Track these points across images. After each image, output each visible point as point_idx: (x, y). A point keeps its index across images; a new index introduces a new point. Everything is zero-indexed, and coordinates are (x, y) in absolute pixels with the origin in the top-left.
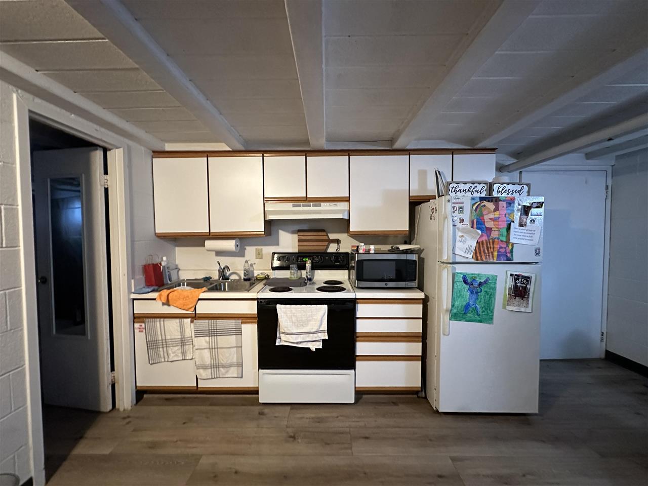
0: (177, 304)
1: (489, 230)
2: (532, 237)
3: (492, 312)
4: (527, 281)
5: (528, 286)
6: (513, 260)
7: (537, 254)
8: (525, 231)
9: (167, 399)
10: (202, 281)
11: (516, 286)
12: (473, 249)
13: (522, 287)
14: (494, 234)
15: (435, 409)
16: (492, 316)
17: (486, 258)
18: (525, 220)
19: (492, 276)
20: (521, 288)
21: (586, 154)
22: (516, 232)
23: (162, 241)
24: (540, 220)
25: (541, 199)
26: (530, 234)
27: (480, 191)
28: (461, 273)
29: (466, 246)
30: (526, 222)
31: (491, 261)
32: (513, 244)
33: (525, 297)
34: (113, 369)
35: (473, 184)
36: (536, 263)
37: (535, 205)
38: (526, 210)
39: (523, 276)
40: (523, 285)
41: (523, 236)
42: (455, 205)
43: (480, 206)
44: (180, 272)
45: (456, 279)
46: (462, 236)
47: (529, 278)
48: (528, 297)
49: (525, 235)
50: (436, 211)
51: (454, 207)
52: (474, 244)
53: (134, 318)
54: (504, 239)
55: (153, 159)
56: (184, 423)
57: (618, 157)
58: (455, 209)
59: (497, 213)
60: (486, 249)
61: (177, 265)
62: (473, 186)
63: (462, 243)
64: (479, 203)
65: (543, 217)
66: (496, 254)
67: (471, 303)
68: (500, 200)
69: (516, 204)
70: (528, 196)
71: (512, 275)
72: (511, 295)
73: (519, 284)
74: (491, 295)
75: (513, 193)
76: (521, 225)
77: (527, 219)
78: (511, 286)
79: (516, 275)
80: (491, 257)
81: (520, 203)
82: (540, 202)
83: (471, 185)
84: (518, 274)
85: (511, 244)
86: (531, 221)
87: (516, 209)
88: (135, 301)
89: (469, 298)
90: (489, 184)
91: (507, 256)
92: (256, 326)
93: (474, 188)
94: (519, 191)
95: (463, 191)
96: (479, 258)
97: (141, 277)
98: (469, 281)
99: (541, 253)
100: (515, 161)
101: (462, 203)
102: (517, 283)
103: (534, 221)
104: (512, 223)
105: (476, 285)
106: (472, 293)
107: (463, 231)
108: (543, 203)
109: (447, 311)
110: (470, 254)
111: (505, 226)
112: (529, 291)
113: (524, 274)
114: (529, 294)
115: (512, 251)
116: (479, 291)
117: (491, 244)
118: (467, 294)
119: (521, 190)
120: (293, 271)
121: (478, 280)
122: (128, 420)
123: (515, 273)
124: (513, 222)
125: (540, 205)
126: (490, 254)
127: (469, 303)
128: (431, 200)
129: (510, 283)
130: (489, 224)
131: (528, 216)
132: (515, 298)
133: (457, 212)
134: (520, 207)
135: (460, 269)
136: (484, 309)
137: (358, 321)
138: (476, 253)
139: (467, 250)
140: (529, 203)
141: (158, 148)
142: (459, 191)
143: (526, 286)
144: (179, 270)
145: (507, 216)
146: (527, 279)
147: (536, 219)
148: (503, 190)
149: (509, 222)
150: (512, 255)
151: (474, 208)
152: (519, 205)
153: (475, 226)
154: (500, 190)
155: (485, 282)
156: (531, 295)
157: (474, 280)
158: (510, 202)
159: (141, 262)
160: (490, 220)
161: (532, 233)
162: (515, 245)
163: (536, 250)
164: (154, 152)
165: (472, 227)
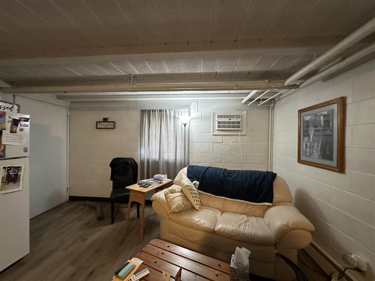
2: (21, 140)
5: (19, 173)
6: (5, 157)
7: (26, 150)
8: (16, 136)
13: (14, 175)
18: (15, 129)
21: (57, 96)
22: (7, 137)
24: (27, 130)
25: (28, 116)
26: (20, 138)
32: (5, 146)
33: (17, 181)
36: (25, 157)
37: (23, 120)
38: (16, 122)
39: (15, 168)
40: (15, 173)
47: (19, 167)
49: (15, 139)
57: (72, 102)
65: (29, 128)
69: (7, 117)
70: (18, 113)
71: (4, 168)
72: (4, 182)
75: (5, 109)
76: (12, 132)
77: (16, 128)
78: (4, 176)
79: (8, 167)
81: (11, 116)
82: (27, 118)
84: (9, 166)
85: (3, 145)
86: (20, 130)
87: (6, 120)
94: (11, 109)
99: (28, 150)
102: (9, 173)
103: (23, 130)
104: (4, 131)
108: (29, 119)
112: (20, 176)
113: (15, 166)
114: (20, 178)
115: (4, 151)
119: (12, 108)
123: (7, 166)
124: (5, 129)
125: (27, 120)
129: (3, 174)
131: (17, 126)
134: (10, 120)
140: (19, 118)
143: (18, 173)
146: (18, 168)
147: (24, 128)
149: (1, 130)
150: (4, 154)
152: (10, 118)
156: (21, 179)
158: (2, 115)
161: (21, 138)
162: (7, 147)
163: (24, 149)
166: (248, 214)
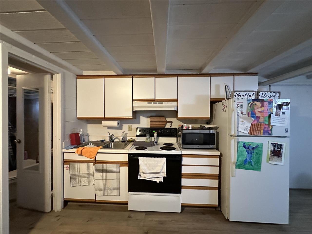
0: (86, 155)
1: (258, 118)
2: (283, 122)
3: (260, 164)
4: (281, 147)
5: (281, 150)
6: (272, 135)
7: (287, 131)
8: (279, 119)
9: (80, 206)
10: (100, 142)
11: (274, 150)
12: (249, 128)
14: (261, 120)
15: (227, 218)
16: (261, 167)
17: (257, 134)
18: (279, 112)
19: (260, 144)
20: (277, 151)
22: (274, 119)
23: (80, 121)
24: (288, 113)
25: (288, 101)
26: (282, 120)
27: (252, 96)
28: (242, 142)
29: (245, 126)
30: (280, 114)
31: (260, 135)
32: (272, 126)
33: (280, 156)
34: (52, 189)
35: (248, 92)
36: (285, 137)
37: (285, 104)
38: (280, 107)
39: (278, 145)
40: (278, 149)
41: (278, 121)
42: (238, 104)
43: (253, 104)
44: (89, 137)
45: (239, 145)
46: (243, 121)
47: (282, 145)
48: (282, 156)
49: (279, 120)
50: (227, 106)
51: (237, 105)
52: (249, 125)
53: (64, 162)
54: (267, 123)
55: (77, 79)
56: (88, 221)
58: (238, 106)
59: (263, 108)
60: (256, 129)
61: (88, 133)
62: (248, 93)
63: (242, 125)
64: (252, 102)
65: (289, 110)
66: (262, 131)
67: (248, 159)
68: (264, 101)
70: (279, 99)
71: (272, 143)
72: (271, 155)
73: (276, 149)
74: (260, 155)
75: (270, 97)
76: (277, 115)
77: (280, 112)
78: (271, 150)
79: (274, 144)
80: (259, 133)
81: (276, 102)
82: (288, 102)
83: (246, 92)
84: (275, 143)
85: (271, 126)
86: (283, 113)
87: (273, 106)
88: (64, 153)
89: (247, 156)
90: (257, 92)
91: (269, 133)
92: (127, 168)
93: (248, 94)
94: (274, 96)
95: (242, 96)
96: (253, 133)
97: (68, 140)
98: (247, 146)
99: (289, 131)
100: (267, 80)
101: (242, 102)
102: (275, 148)
103: (284, 113)
104: (272, 114)
105: (251, 149)
106: (248, 153)
107: (243, 118)
108: (290, 102)
109: (234, 163)
110: (247, 131)
111: (268, 116)
112: (282, 153)
113: (278, 143)
114: (282, 154)
115: (271, 130)
116: (253, 152)
117: (260, 125)
118: (245, 154)
120: (147, 138)
121: (252, 146)
122: (58, 218)
123: (273, 142)
124: (272, 113)
125: (288, 104)
126: (259, 131)
127: (247, 159)
128: (222, 101)
129: (271, 148)
130: (258, 115)
131: (281, 110)
132: (274, 157)
133: (239, 107)
134: (276, 105)
135: (241, 139)
136: (255, 163)
137: (183, 167)
138: (250, 131)
139: (246, 129)
140: (281, 103)
141: (80, 74)
142: (239, 96)
143: (280, 150)
144: (89, 136)
145: (268, 110)
146: (281, 146)
147: (285, 112)
148: (265, 95)
149: (270, 114)
150: (272, 132)
151: (249, 105)
152: (275, 104)
153: (250, 115)
154: (263, 95)
155: (256, 147)
157: (250, 146)
158: (270, 102)
159: (68, 133)
160: (258, 112)
161: (283, 120)
162: (273, 126)
163: (286, 130)
164: (77, 76)
165: (248, 116)
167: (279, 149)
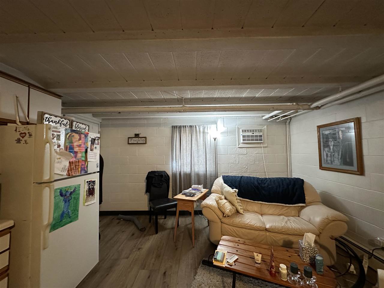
1: (76, 153)
2: (95, 157)
3: (78, 211)
4: (94, 184)
6: (87, 172)
8: (93, 154)
11: (89, 189)
12: (67, 167)
13: (92, 188)
14: (79, 155)
16: (78, 214)
17: (74, 173)
18: (93, 147)
19: (78, 185)
21: (93, 114)
25: (99, 135)
26: (95, 155)
27: (66, 125)
28: (58, 189)
29: (62, 166)
30: (93, 149)
31: (78, 175)
33: (93, 194)
35: (62, 118)
36: (97, 172)
37: (97, 139)
39: (92, 182)
41: (90, 156)
42: (54, 133)
43: (71, 136)
45: (55, 194)
46: (59, 158)
47: (95, 181)
49: (92, 156)
50: (30, 135)
51: (53, 134)
52: (67, 164)
54: (84, 159)
57: (103, 119)
58: (54, 136)
59: (80, 141)
60: (74, 167)
62: (62, 120)
63: (59, 164)
64: (70, 133)
66: (80, 169)
67: (65, 210)
68: (82, 134)
71: (87, 182)
72: (87, 195)
73: (91, 187)
74: (77, 199)
75: (82, 129)
78: (87, 189)
80: (77, 172)
82: (98, 137)
83: (60, 119)
84: (90, 180)
87: (89, 140)
89: (64, 207)
90: (71, 121)
91: (85, 170)
93: (62, 122)
95: (54, 122)
96: (71, 174)
98: (64, 193)
101: (59, 132)
105: (68, 194)
106: (66, 202)
107: (61, 154)
109: (48, 225)
110: (65, 172)
111: (84, 151)
112: (95, 190)
113: (92, 180)
115: (87, 167)
116: (70, 199)
117: (77, 163)
118: (62, 204)
121: (70, 191)
126: (77, 170)
127: (64, 211)
129: (87, 187)
130: (76, 149)
132: (89, 197)
133: (55, 138)
135: (58, 185)
136: (73, 211)
138: (68, 171)
139: (63, 170)
140: (94, 137)
142: (51, 121)
145: (85, 144)
148: (77, 126)
149: (86, 148)
150: (87, 169)
151: (67, 137)
152: (90, 137)
153: (68, 150)
155: (74, 191)
156: (95, 192)
157: (67, 191)
158: (86, 135)
160: (76, 146)
162: (89, 162)
163: (97, 165)
165: (67, 151)
166: (284, 215)
167: (93, 186)
